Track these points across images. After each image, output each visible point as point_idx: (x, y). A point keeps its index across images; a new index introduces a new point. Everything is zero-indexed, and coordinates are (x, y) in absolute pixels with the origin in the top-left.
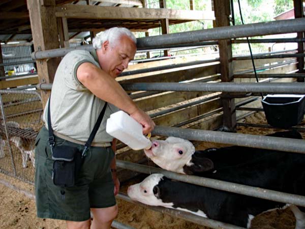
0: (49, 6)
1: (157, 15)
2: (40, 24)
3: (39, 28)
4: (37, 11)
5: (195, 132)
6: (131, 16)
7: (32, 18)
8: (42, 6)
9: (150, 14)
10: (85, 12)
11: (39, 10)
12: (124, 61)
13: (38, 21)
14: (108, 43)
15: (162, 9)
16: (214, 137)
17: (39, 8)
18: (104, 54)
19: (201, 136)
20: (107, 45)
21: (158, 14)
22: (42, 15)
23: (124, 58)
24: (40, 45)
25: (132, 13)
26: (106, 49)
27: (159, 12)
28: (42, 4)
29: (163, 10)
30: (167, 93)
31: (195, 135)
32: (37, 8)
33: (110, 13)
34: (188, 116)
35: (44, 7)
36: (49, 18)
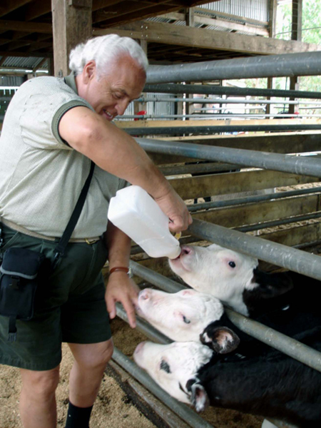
0: (81, 8)
1: (285, 49)
2: (65, 34)
3: (63, 41)
4: (62, 15)
5: (267, 245)
6: (244, 47)
7: (55, 26)
8: (70, 6)
9: (275, 48)
10: (176, 35)
11: (65, 13)
12: (118, 101)
13: (62, 29)
14: (94, 65)
15: (294, 41)
16: (298, 261)
17: (65, 9)
18: (86, 84)
19: (275, 255)
20: (92, 69)
21: (287, 49)
22: (68, 20)
23: (120, 98)
24: (62, 68)
25: (246, 43)
26: (89, 76)
27: (289, 46)
28: (71, 3)
29: (296, 43)
30: (249, 170)
31: (265, 252)
32: (62, 10)
33: (214, 40)
34: (299, 209)
35: (72, 8)
36: (80, 26)
